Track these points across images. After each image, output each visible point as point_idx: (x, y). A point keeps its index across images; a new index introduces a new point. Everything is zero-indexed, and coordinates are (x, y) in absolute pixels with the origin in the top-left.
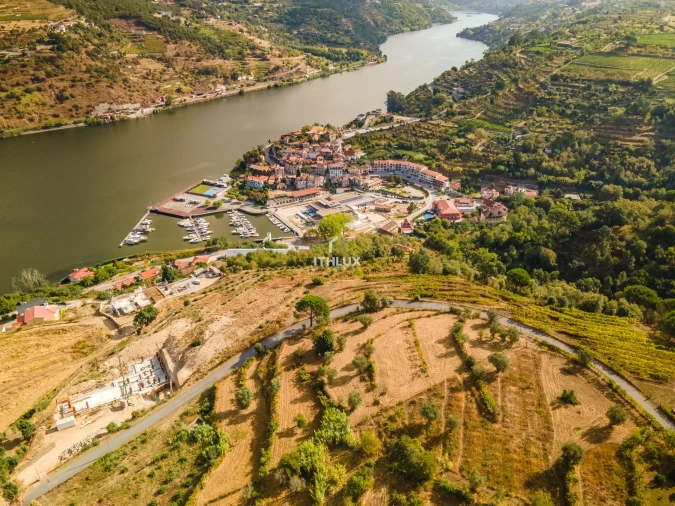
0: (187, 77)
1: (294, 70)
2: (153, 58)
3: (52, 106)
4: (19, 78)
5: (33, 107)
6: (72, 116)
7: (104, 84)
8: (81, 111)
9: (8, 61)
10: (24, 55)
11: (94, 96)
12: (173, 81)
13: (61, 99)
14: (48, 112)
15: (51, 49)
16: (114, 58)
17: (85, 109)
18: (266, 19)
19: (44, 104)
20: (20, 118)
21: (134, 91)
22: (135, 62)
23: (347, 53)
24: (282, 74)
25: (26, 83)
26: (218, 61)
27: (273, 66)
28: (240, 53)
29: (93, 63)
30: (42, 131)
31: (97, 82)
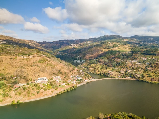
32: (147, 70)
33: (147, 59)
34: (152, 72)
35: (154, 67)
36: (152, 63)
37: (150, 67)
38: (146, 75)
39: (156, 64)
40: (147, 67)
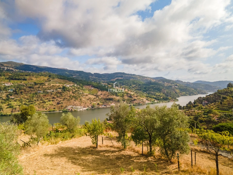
0: (102, 100)
1: (141, 101)
2: (93, 95)
3: (54, 106)
4: (48, 97)
5: (49, 105)
6: (59, 109)
7: (73, 100)
8: (63, 107)
9: (48, 93)
10: (53, 91)
11: (69, 103)
12: (97, 101)
13: (58, 104)
14: (53, 107)
15: (61, 90)
16: (80, 94)
17: (64, 107)
18: (136, 89)
19: (52, 105)
20: (43, 108)
21: (82, 103)
22: (87, 95)
23: (163, 98)
24: (136, 102)
25: (50, 99)
26: (114, 97)
27: (133, 99)
28: (122, 95)
29: (73, 95)
30: (48, 112)
31: (71, 99)
32: (7, 99)
33: (13, 85)
34: (15, 101)
35: (20, 94)
36: (18, 89)
37: (14, 94)
38: (6, 105)
39: (23, 91)
40: (9, 94)
